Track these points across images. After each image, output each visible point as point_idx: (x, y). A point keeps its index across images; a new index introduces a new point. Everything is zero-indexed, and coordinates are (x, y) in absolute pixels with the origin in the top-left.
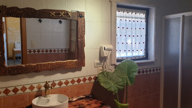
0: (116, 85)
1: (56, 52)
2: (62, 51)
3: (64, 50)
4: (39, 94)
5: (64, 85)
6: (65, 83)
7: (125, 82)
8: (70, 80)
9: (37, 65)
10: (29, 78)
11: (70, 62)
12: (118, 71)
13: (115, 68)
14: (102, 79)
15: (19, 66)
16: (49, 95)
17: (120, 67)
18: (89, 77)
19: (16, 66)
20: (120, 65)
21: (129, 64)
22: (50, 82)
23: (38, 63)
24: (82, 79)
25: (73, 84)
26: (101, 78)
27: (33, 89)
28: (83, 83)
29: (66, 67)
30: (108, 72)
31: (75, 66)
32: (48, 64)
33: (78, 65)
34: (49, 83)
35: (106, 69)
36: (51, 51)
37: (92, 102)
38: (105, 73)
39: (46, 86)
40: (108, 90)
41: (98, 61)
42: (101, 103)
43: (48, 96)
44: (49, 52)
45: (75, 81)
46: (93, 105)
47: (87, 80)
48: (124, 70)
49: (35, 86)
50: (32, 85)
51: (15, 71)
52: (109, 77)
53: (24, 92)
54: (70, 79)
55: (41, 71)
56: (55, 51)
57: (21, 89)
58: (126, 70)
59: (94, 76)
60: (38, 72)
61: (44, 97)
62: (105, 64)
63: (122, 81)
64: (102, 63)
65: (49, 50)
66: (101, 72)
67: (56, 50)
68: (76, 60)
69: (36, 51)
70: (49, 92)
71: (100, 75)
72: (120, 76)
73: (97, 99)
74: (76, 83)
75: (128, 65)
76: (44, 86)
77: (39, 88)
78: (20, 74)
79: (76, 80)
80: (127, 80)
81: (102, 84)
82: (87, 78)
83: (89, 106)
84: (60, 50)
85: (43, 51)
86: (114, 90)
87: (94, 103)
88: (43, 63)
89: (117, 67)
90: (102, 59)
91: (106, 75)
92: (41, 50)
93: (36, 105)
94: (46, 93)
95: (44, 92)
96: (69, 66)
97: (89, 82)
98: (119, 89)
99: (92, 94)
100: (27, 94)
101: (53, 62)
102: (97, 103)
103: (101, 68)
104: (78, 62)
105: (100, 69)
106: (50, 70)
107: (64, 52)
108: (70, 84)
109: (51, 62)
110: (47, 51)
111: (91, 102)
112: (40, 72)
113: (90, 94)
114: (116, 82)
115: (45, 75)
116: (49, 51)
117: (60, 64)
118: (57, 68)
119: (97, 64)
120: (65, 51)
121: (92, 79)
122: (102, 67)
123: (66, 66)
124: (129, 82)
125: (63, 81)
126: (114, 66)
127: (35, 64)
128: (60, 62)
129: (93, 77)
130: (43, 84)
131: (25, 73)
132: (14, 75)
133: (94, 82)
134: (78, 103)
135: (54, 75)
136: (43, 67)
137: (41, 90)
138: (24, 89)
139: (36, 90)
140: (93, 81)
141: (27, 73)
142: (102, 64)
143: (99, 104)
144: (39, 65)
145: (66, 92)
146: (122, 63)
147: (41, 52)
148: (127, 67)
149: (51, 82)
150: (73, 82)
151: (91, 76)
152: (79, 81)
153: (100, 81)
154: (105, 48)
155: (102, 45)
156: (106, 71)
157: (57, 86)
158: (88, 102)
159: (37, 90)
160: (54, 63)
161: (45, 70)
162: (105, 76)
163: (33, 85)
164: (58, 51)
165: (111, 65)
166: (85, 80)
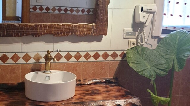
0: (154, 68)
1: (75, 12)
2: (83, 11)
3: (86, 10)
4: (36, 68)
5: (73, 59)
6: (75, 57)
7: (171, 65)
8: (83, 54)
9: (36, 26)
10: (24, 43)
11: (84, 27)
12: (161, 48)
13: (158, 43)
14: (132, 58)
15: (11, 24)
16: (51, 71)
17: (166, 41)
18: (113, 52)
19: (6, 24)
20: (167, 39)
21: (182, 38)
22: (52, 52)
23: (37, 24)
24: (101, 53)
25: (87, 60)
26: (132, 55)
27: (29, 60)
28: (103, 59)
29: (78, 33)
30: (145, 48)
31: (91, 33)
32: (52, 25)
33: (96, 32)
34: (51, 54)
35: (142, 42)
36: (66, 10)
37: (113, 89)
38: (139, 49)
39: (48, 58)
40: (140, 74)
41: (130, 29)
42: (126, 92)
43: (49, 71)
44: (63, 12)
45: (91, 56)
46: (113, 92)
47: (109, 56)
48: (171, 46)
49: (32, 55)
50: (27, 54)
51: (4, 31)
52: (144, 55)
53: (15, 62)
54: (84, 51)
55: (42, 35)
56: (72, 11)
57: (12, 58)
58: (176, 46)
59: (121, 52)
60: (36, 36)
61: (44, 73)
62: (140, 35)
63: (165, 63)
64: (137, 32)
65: (63, 8)
66: (134, 46)
67: (75, 9)
68: (94, 24)
69: (43, 9)
70: (50, 66)
71: (131, 51)
72: (163, 55)
73: (122, 87)
74: (92, 59)
75: (179, 38)
76: (43, 57)
77: (38, 59)
78: (12, 35)
79: (92, 54)
80: (175, 62)
81: (131, 65)
82: (110, 53)
83: (107, 93)
84: (80, 9)
85: (54, 9)
86: (149, 75)
87: (116, 91)
88: (44, 24)
89: (161, 42)
90: (137, 26)
91: (140, 52)
92: (52, 7)
93: (31, 81)
94: (47, 67)
95: (43, 65)
96: (82, 31)
97: (113, 60)
98: (158, 75)
99: (116, 78)
100: (19, 66)
101: (59, 24)
102: (121, 91)
103: (134, 41)
104: (97, 28)
105: (132, 42)
106: (54, 35)
107: (86, 13)
108: (83, 59)
109: (56, 24)
110: (60, 10)
111: (111, 89)
112: (39, 36)
113: (114, 78)
114: (155, 64)
115: (47, 42)
116: (64, 10)
117: (69, 28)
118: (64, 33)
119: (128, 33)
120: (88, 11)
121: (117, 55)
122: (137, 39)
123: (77, 31)
124: (176, 66)
125: (73, 54)
126: (156, 40)
127: (33, 24)
128: (69, 25)
129: (119, 53)
130: (44, 54)
131: (19, 36)
132: (3, 37)
133: (121, 60)
134: (92, 88)
135: (59, 43)
136: (43, 29)
137: (39, 62)
138: (15, 58)
139: (32, 61)
140: (119, 58)
141: (21, 35)
142: (137, 35)
143: (122, 92)
144: (39, 25)
145: (76, 70)
146: (171, 35)
147: (50, 11)
148: (177, 42)
149: (55, 52)
150: (87, 56)
151: (116, 52)
152: (96, 56)
153: (128, 59)
154: (142, 8)
155: (138, 4)
156: (142, 45)
157: (63, 60)
158: (107, 88)
159: (34, 62)
160: (61, 25)
161: (47, 34)
162: (139, 54)
163: (30, 54)
164: (78, 11)
165: (152, 37)
166: (106, 55)
